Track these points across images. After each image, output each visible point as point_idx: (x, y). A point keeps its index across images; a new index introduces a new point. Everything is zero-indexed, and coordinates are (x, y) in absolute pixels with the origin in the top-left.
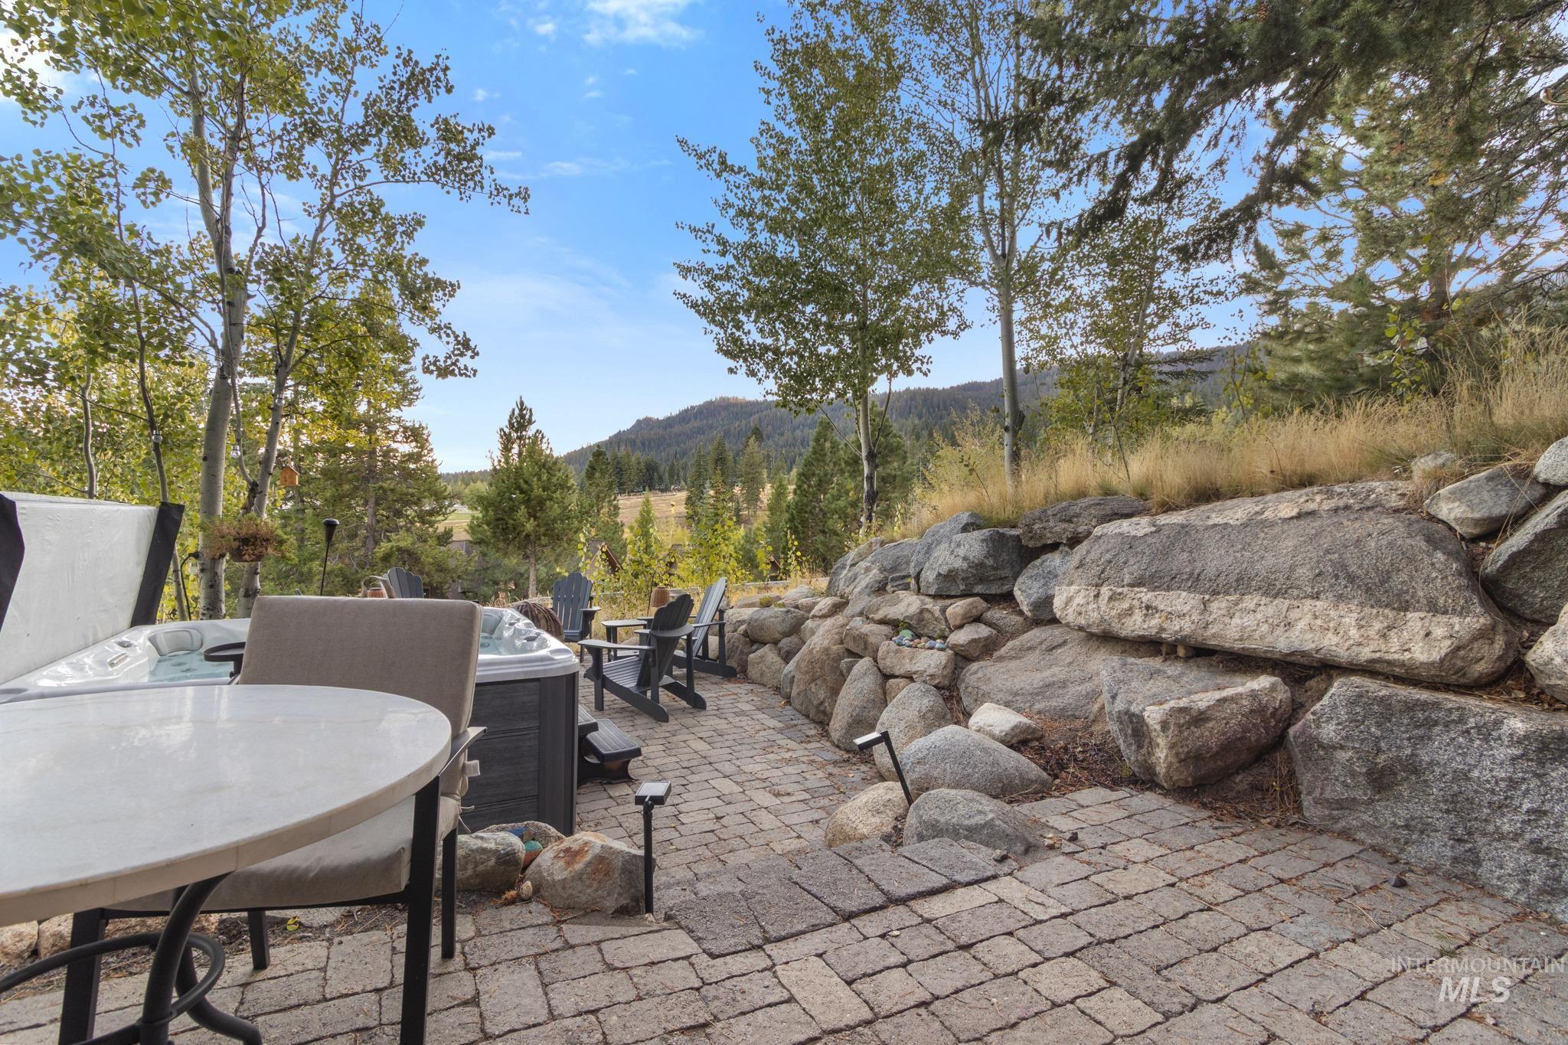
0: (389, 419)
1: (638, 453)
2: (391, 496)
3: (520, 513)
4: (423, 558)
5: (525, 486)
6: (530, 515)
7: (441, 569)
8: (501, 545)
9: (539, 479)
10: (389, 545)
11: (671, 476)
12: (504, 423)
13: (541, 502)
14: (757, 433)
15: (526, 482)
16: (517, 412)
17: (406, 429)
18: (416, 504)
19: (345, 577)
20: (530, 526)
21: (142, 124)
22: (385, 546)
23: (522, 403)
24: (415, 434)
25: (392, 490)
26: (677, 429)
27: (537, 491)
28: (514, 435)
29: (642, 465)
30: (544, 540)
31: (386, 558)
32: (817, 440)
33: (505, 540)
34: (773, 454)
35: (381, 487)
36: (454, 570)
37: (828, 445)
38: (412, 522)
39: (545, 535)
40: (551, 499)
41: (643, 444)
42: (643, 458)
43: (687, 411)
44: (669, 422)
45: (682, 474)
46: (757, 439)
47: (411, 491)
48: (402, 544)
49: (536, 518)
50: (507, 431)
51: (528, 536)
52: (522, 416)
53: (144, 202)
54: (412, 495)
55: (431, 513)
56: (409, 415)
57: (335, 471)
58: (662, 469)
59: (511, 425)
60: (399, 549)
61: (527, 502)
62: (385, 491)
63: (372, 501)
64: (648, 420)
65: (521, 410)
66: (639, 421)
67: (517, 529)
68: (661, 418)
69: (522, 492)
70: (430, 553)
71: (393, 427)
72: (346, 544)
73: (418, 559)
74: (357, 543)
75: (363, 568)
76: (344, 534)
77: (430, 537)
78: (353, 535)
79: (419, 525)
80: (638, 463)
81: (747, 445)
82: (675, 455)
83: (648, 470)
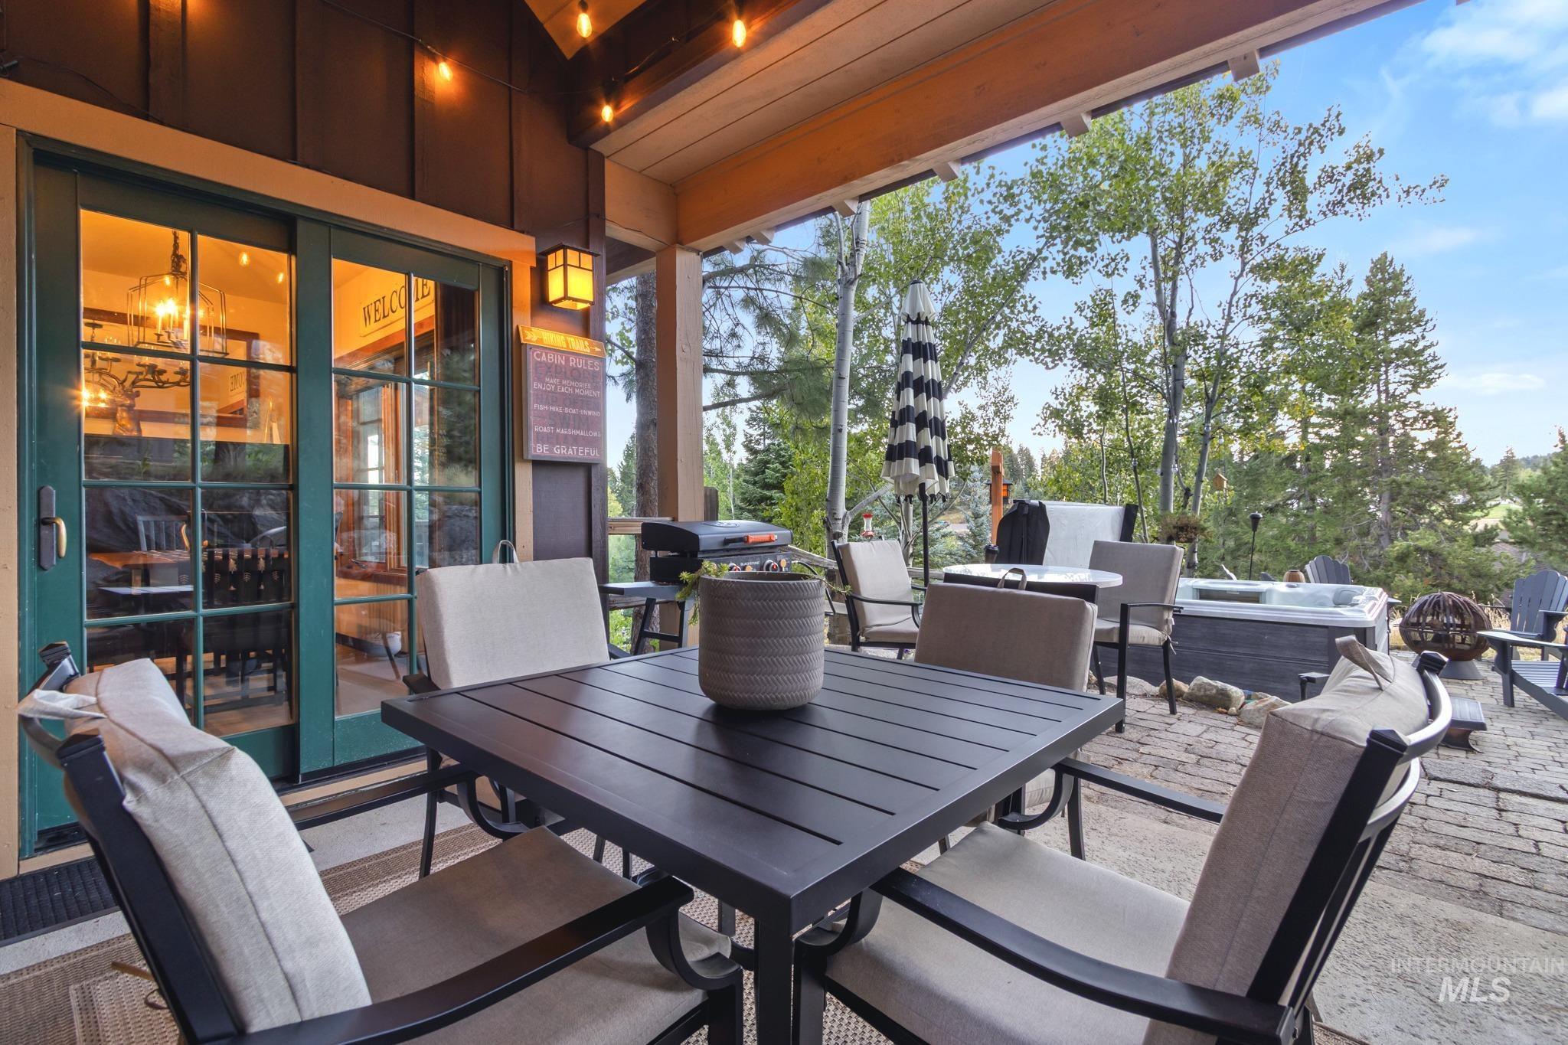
0: (1405, 406)
2: (1406, 490)
4: (1450, 560)
7: (1481, 574)
8: (1556, 547)
10: (1405, 544)
17: (1425, 414)
18: (1439, 497)
21: (1128, 259)
22: (1400, 545)
24: (1439, 418)
25: (1408, 484)
31: (1402, 558)
35: (1394, 481)
36: (1500, 576)
38: (1439, 519)
47: (1432, 484)
48: (1422, 543)
53: (1128, 312)
54: (1434, 488)
55: (1466, 507)
56: (1429, 398)
57: (1343, 468)
60: (1418, 549)
62: (1399, 485)
63: (1386, 495)
70: (1459, 554)
71: (1411, 414)
72: (1356, 542)
73: (1444, 560)
74: (1369, 541)
75: (1376, 567)
76: (1354, 531)
77: (1464, 536)
78: (1364, 533)
79: (1448, 522)
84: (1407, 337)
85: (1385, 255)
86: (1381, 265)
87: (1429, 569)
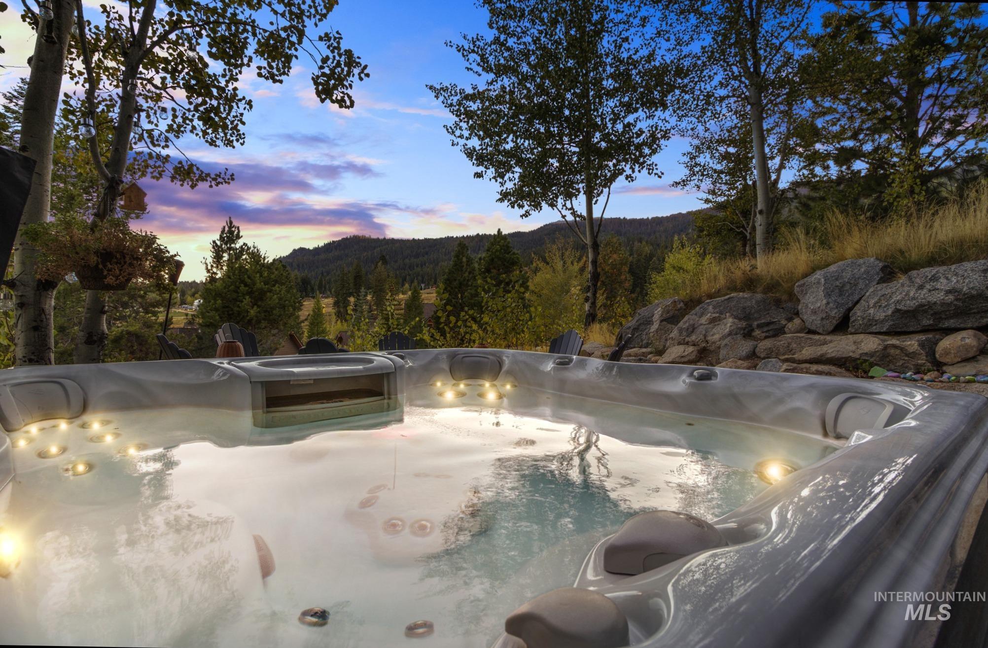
3: (245, 302)
5: (248, 281)
6: (253, 304)
9: (261, 276)
11: (320, 288)
13: (263, 294)
14: (383, 259)
15: (249, 277)
16: (227, 229)
20: (253, 312)
23: (231, 223)
26: (322, 256)
27: (259, 285)
28: (225, 247)
29: (299, 280)
30: (264, 324)
32: (457, 256)
37: (464, 259)
39: (264, 319)
40: (270, 291)
41: (298, 266)
42: (300, 275)
43: (330, 243)
44: (317, 250)
45: (327, 287)
49: (259, 306)
50: (218, 243)
52: (231, 232)
58: (313, 282)
59: (222, 239)
64: (302, 250)
65: (230, 227)
66: (294, 250)
68: (311, 248)
69: (246, 285)
80: (296, 278)
81: (376, 267)
82: (322, 274)
83: (303, 284)
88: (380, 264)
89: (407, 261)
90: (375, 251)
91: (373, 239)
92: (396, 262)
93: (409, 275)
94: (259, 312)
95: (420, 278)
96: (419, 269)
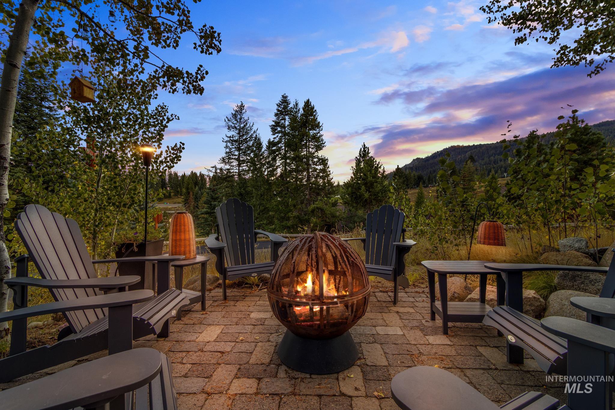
0: (314, 157)
1: (414, 172)
3: (362, 190)
4: (326, 212)
5: (364, 177)
6: (367, 190)
7: (334, 216)
8: (355, 205)
9: (371, 173)
10: (313, 206)
11: (429, 180)
12: (357, 155)
13: (372, 184)
14: (472, 158)
15: (365, 175)
16: (362, 149)
17: (320, 160)
19: (300, 219)
20: (367, 195)
22: (312, 206)
23: (364, 145)
24: (323, 161)
25: (315, 185)
26: (431, 161)
27: (370, 179)
28: (362, 160)
29: (416, 177)
30: (374, 202)
31: (313, 211)
33: (356, 203)
34: (479, 168)
36: (338, 217)
38: (323, 197)
39: (374, 200)
40: (376, 182)
41: (416, 169)
42: (416, 174)
43: (435, 153)
44: (428, 159)
45: (434, 180)
46: (471, 161)
48: (318, 206)
49: (369, 192)
50: (358, 158)
51: (366, 200)
52: (364, 151)
56: (321, 154)
58: (425, 178)
59: (360, 154)
60: (317, 208)
61: (365, 184)
63: (309, 189)
64: (418, 159)
65: (364, 148)
67: (361, 196)
68: (424, 157)
69: (363, 180)
70: (329, 210)
71: (315, 160)
72: (300, 206)
73: (324, 212)
74: (304, 205)
75: (305, 215)
76: (299, 202)
77: (330, 203)
78: (302, 203)
79: (326, 199)
80: (415, 176)
81: (466, 164)
82: (431, 172)
83: (419, 179)
84: (315, 132)
85: (308, 100)
86: (307, 103)
87: (320, 215)
88: (469, 162)
89: (492, 158)
90: (467, 154)
91: (466, 146)
92: (483, 159)
93: (494, 168)
94: (371, 195)
95: (503, 169)
96: (502, 163)
